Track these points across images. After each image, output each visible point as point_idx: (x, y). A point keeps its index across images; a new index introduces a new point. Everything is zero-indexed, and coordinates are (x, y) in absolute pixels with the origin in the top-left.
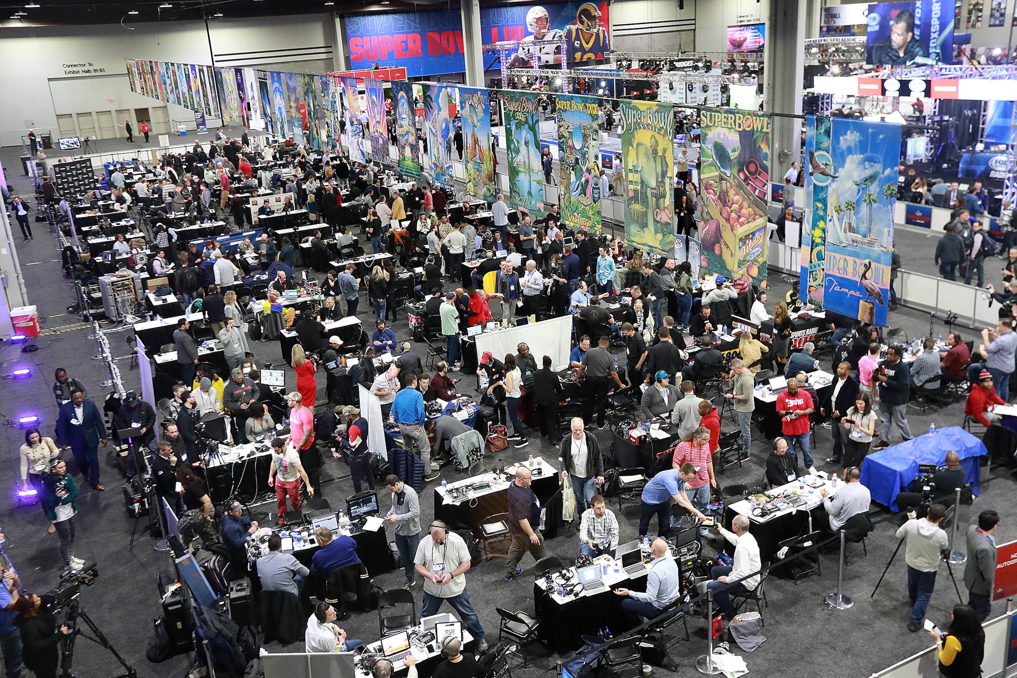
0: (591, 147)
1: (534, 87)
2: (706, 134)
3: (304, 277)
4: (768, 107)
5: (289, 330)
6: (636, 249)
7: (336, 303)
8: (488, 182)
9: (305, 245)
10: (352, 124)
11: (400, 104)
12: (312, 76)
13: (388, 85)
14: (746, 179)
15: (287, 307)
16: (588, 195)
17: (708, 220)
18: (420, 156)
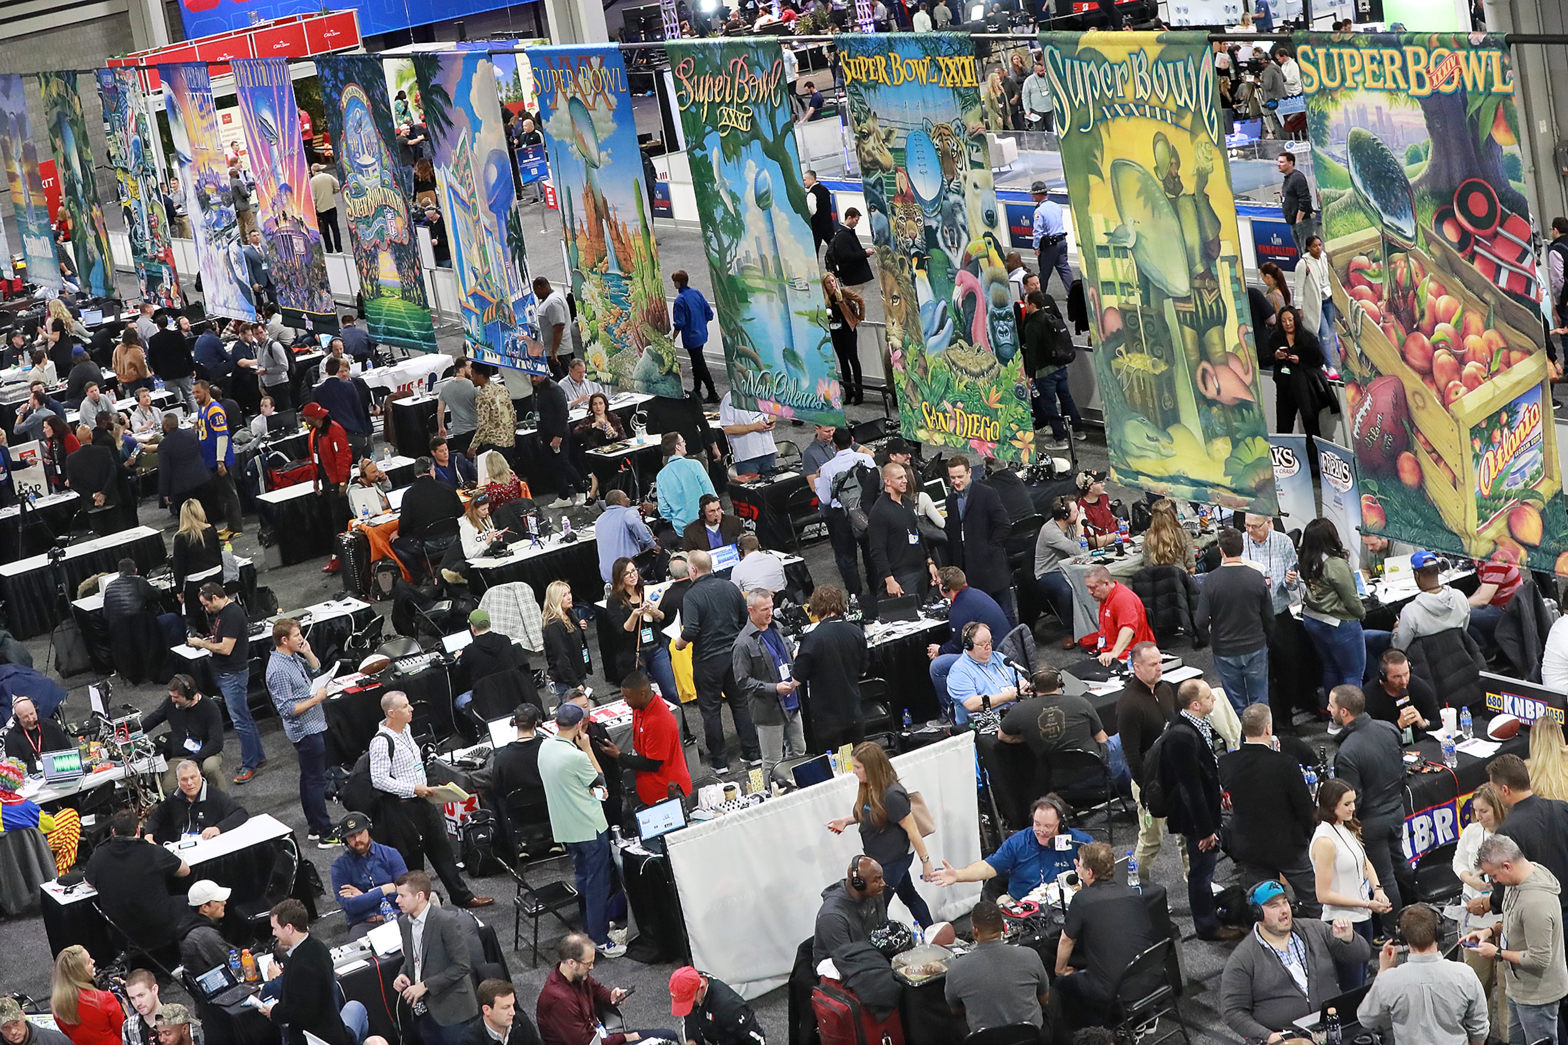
0: (968, 189)
1: (762, 21)
2: (1323, 116)
3: (97, 705)
4: (1498, 15)
5: (68, 882)
6: (1153, 498)
7: (207, 776)
8: (652, 336)
9: (90, 603)
10: (204, 202)
11: (350, 124)
12: (69, 77)
13: (306, 70)
14: (1465, 241)
15: (52, 807)
16: (980, 340)
17: (1366, 381)
18: (426, 274)
